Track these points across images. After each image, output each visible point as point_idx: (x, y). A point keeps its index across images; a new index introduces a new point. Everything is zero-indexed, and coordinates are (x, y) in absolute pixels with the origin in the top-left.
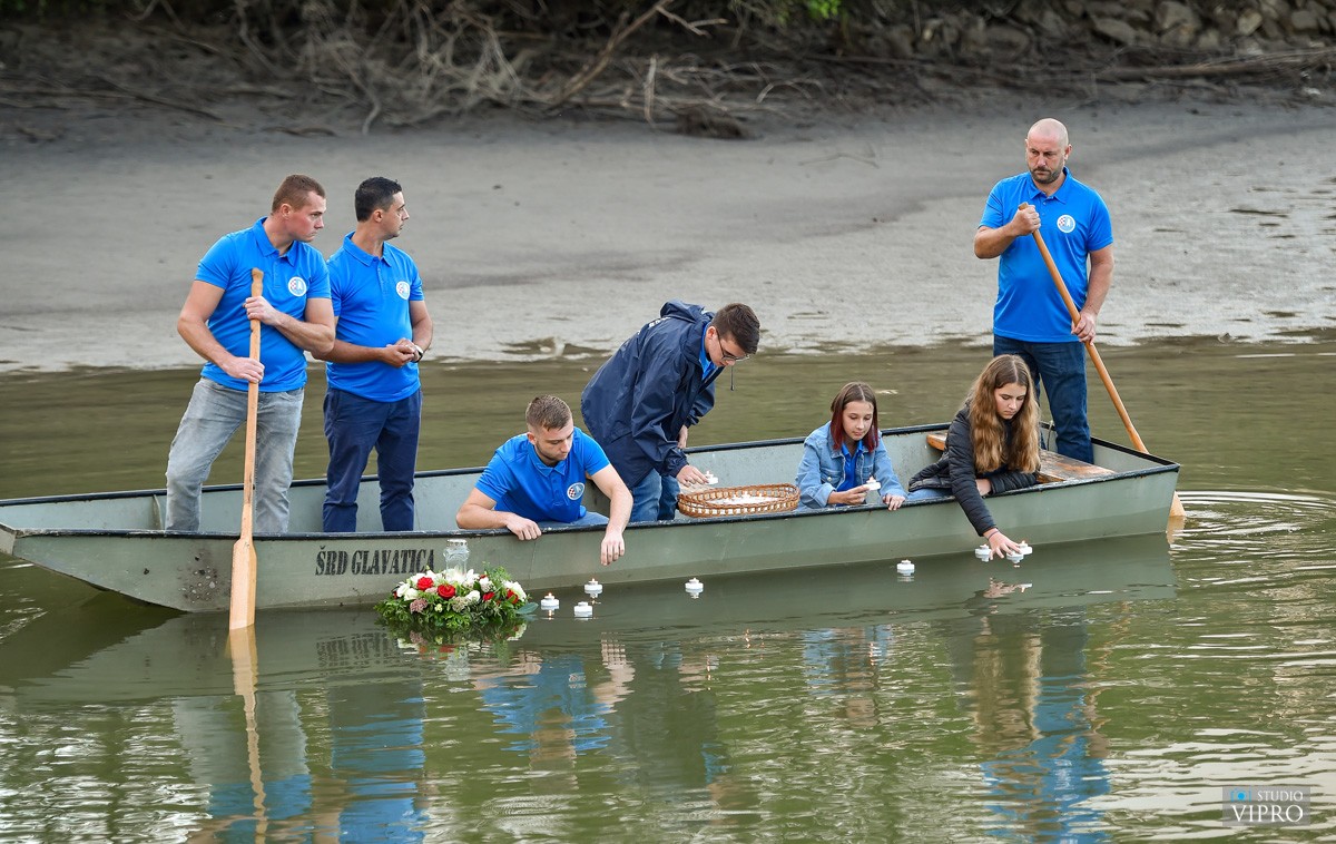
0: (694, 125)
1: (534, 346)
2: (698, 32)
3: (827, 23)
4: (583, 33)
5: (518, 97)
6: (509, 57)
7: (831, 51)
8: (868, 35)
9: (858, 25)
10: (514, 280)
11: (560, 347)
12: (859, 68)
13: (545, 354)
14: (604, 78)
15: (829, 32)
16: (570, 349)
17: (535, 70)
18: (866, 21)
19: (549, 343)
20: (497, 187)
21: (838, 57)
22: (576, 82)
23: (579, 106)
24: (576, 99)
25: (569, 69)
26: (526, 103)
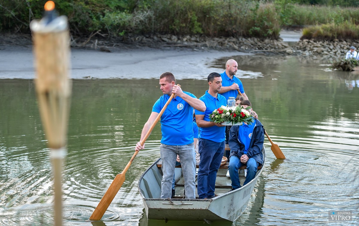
0: (103, 50)
1: (87, 77)
2: (104, 36)
3: (121, 36)
4: (84, 37)
5: (75, 45)
6: (74, 39)
7: (122, 41)
8: (128, 39)
9: (126, 37)
10: (81, 69)
11: (91, 78)
12: (127, 43)
13: (89, 78)
14: (88, 43)
15: (122, 38)
16: (92, 78)
17: (77, 42)
18: (127, 36)
19: (89, 77)
20: (74, 57)
21: (123, 42)
22: (84, 43)
23: (84, 47)
24: (84, 46)
25: (82, 42)
26: (76, 46)
